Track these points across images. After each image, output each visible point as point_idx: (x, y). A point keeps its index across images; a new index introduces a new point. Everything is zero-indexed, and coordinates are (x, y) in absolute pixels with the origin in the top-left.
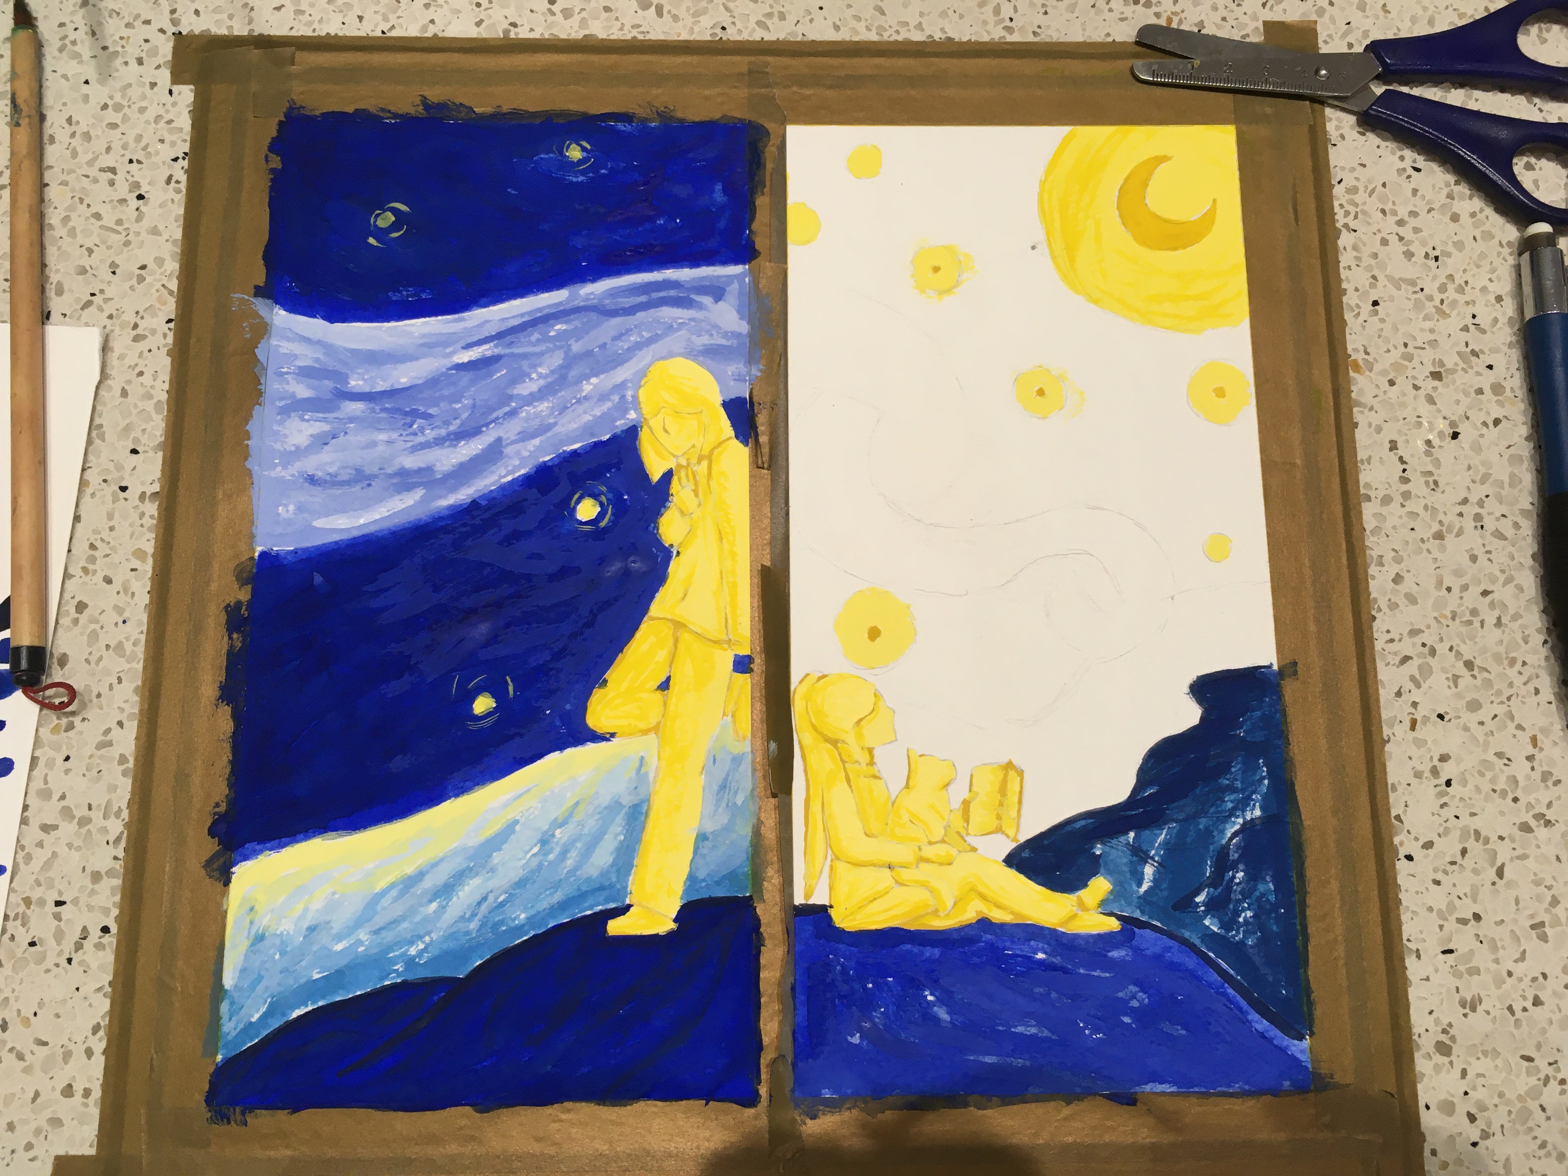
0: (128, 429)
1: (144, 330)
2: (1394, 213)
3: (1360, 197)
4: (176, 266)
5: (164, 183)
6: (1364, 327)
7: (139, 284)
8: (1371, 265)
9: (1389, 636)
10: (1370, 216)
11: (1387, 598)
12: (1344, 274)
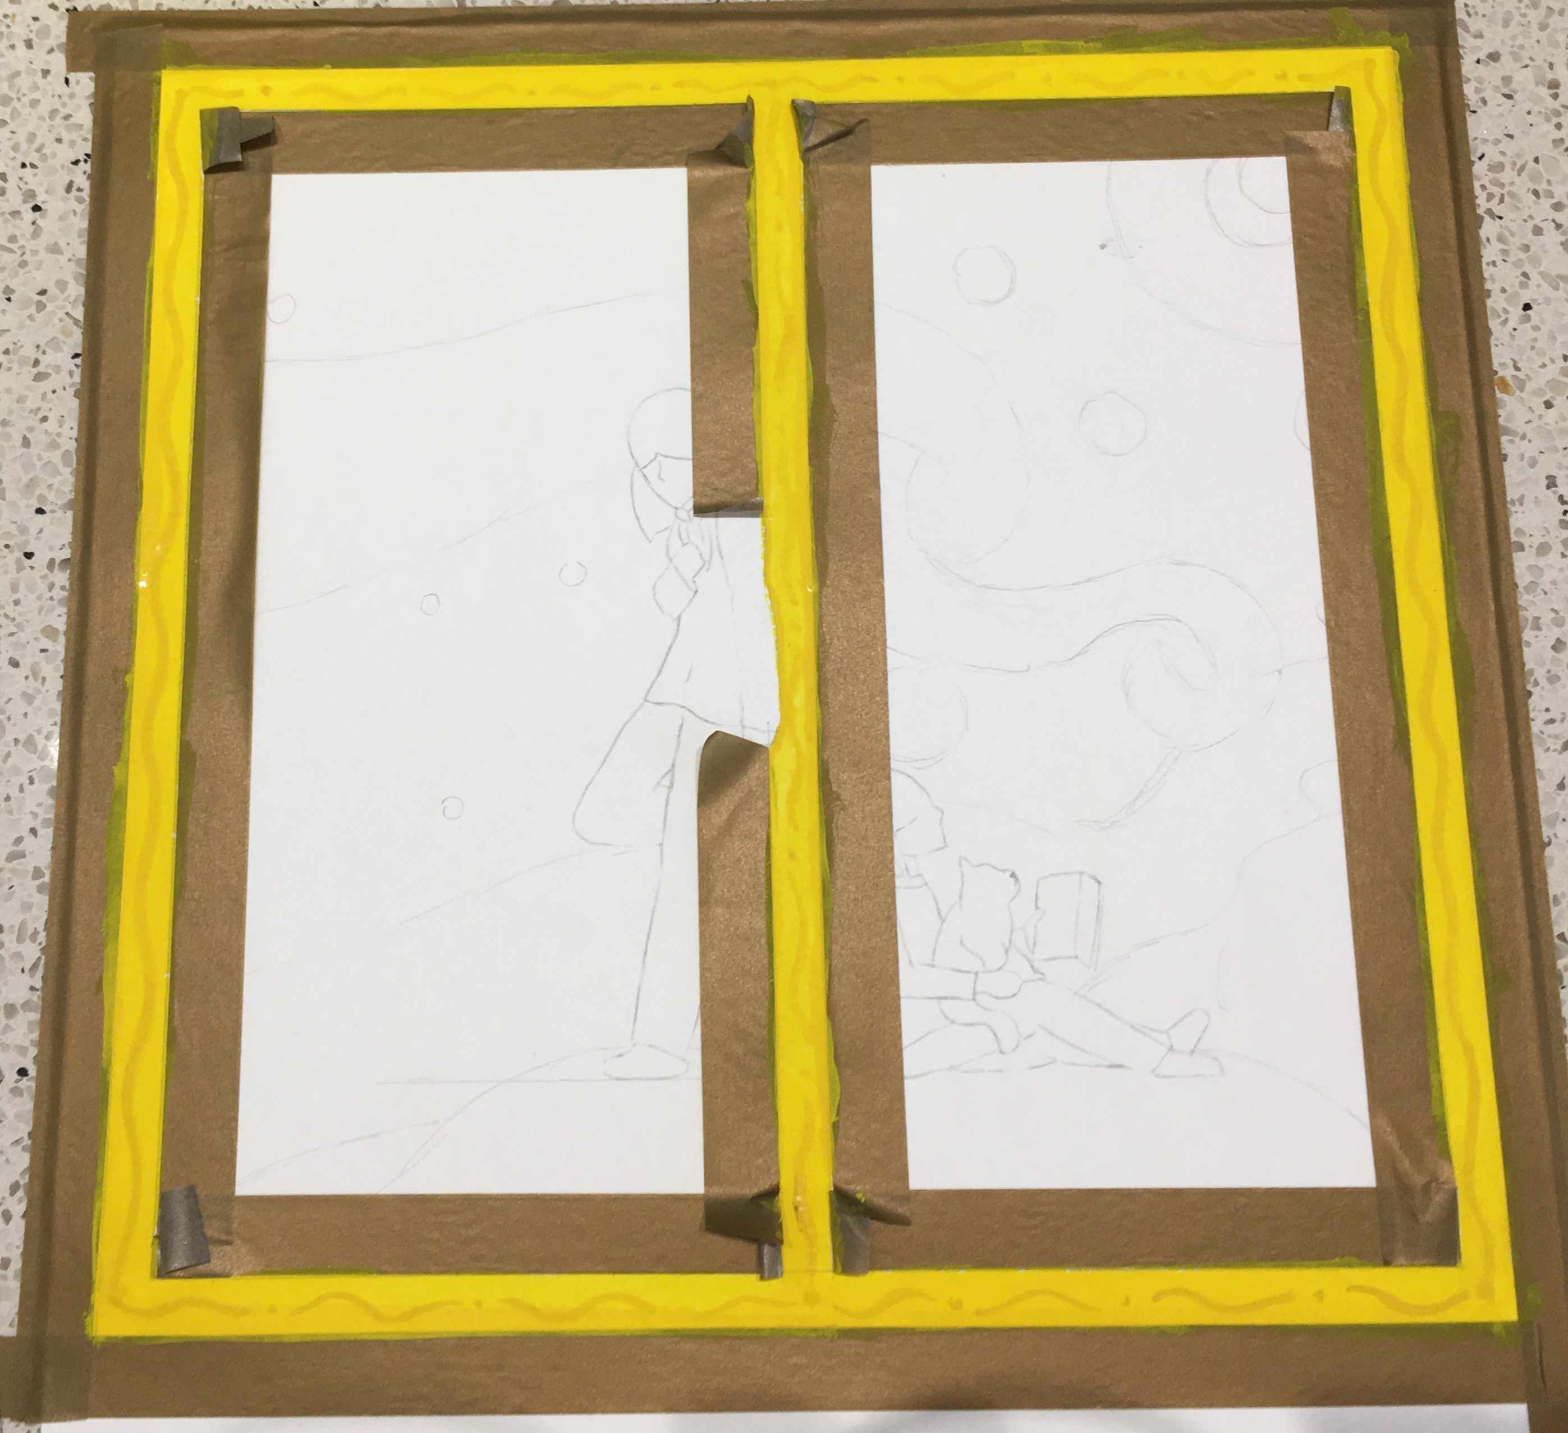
0: (31, 485)
1: (47, 367)
2: (1550, 194)
3: (1507, 175)
4: (82, 290)
5: (63, 192)
6: (1513, 337)
7: (38, 312)
8: (1520, 260)
9: (1548, 716)
10: (1519, 200)
11: (1545, 670)
12: (1487, 271)
